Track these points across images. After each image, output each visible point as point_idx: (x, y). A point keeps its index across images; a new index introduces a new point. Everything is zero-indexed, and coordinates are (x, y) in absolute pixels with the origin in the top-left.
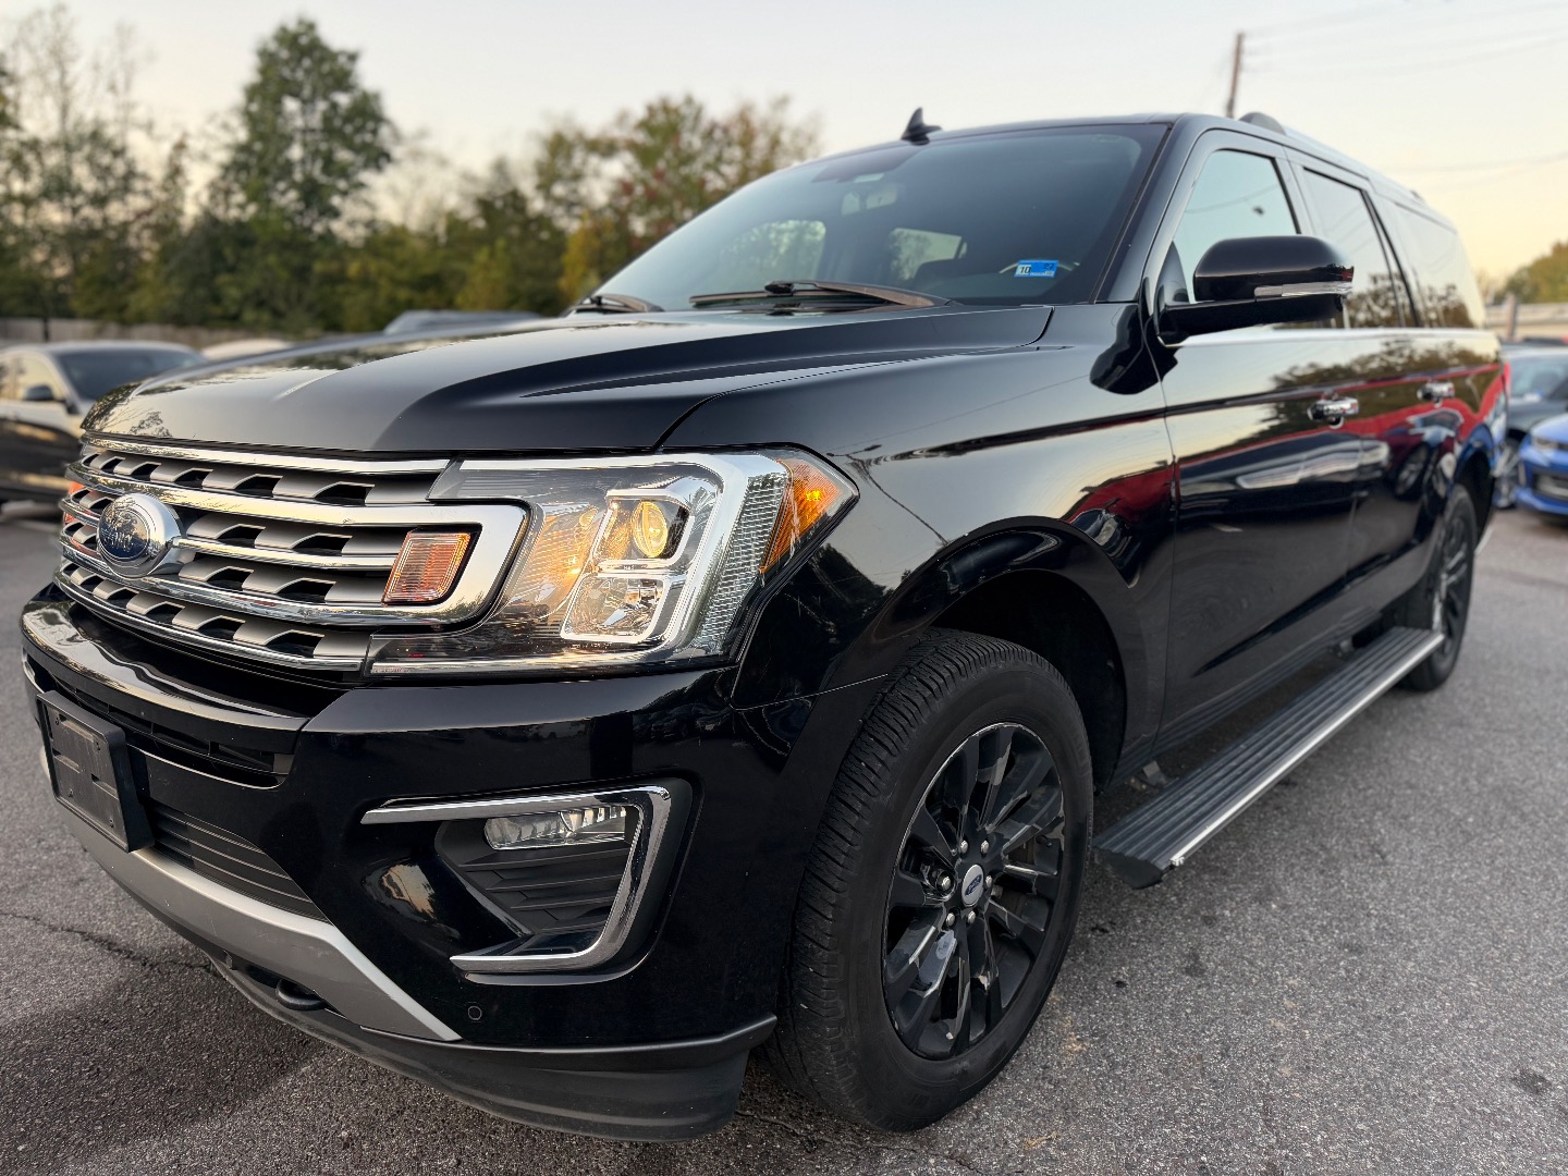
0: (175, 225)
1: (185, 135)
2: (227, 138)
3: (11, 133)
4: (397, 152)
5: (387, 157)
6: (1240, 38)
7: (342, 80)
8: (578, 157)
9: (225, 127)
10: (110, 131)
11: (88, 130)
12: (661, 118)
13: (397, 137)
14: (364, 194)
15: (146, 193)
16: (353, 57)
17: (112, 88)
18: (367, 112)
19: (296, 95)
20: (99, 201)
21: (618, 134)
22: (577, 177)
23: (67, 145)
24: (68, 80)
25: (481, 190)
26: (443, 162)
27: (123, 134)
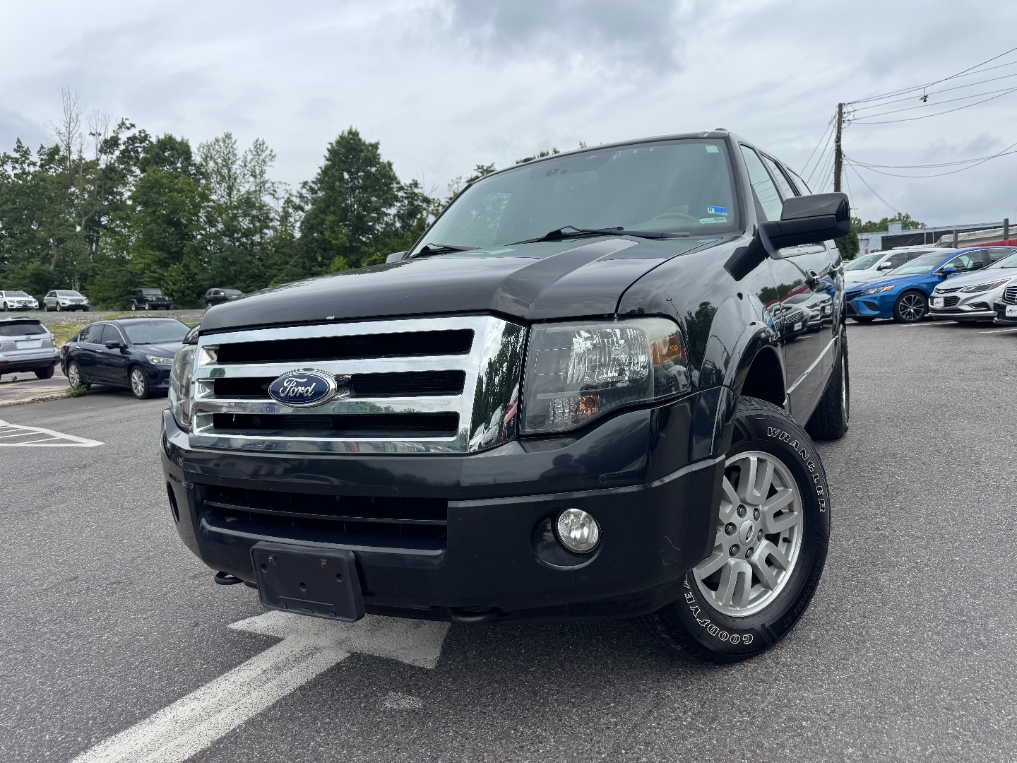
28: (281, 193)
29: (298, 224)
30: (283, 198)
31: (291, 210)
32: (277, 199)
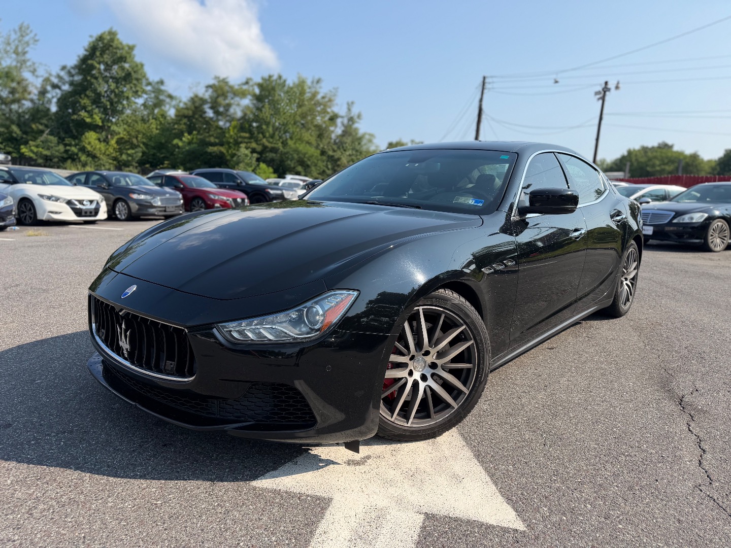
1: (50, 75)
2: (70, 79)
6: (484, 78)
7: (127, 58)
8: (230, 95)
9: (70, 74)
10: (14, 73)
11: (4, 71)
13: (149, 84)
15: (31, 100)
16: (131, 48)
18: (138, 72)
26: (171, 97)
28: (41, 72)
29: (55, 100)
30: (42, 76)
31: (49, 88)
32: (37, 77)
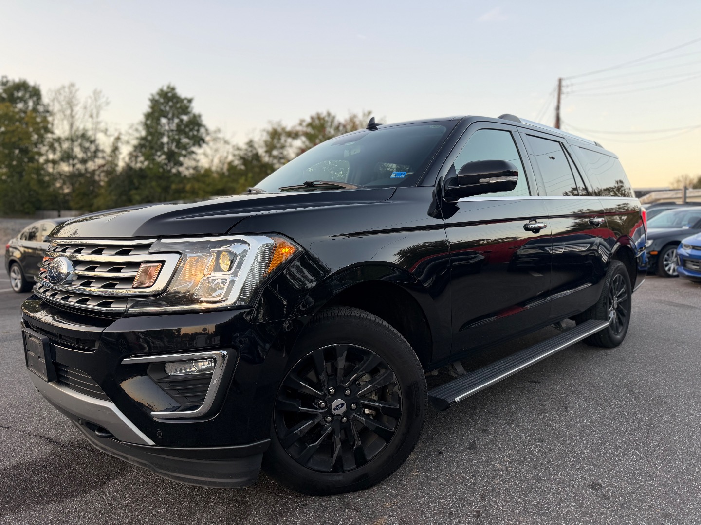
0: (114, 170)
1: (120, 134)
2: (137, 135)
3: (49, 135)
4: (207, 138)
5: (203, 140)
6: (560, 81)
7: (185, 110)
8: (283, 138)
9: (137, 130)
10: (90, 133)
11: (80, 133)
12: (317, 122)
13: (207, 132)
14: (194, 156)
15: (103, 158)
16: (190, 101)
17: (91, 116)
18: (196, 122)
19: (166, 117)
20: (84, 161)
21: (299, 128)
22: (283, 147)
23: (72, 140)
24: (74, 113)
25: (242, 153)
26: (226, 142)
27: (95, 135)
30: (113, 135)
32: (109, 136)
